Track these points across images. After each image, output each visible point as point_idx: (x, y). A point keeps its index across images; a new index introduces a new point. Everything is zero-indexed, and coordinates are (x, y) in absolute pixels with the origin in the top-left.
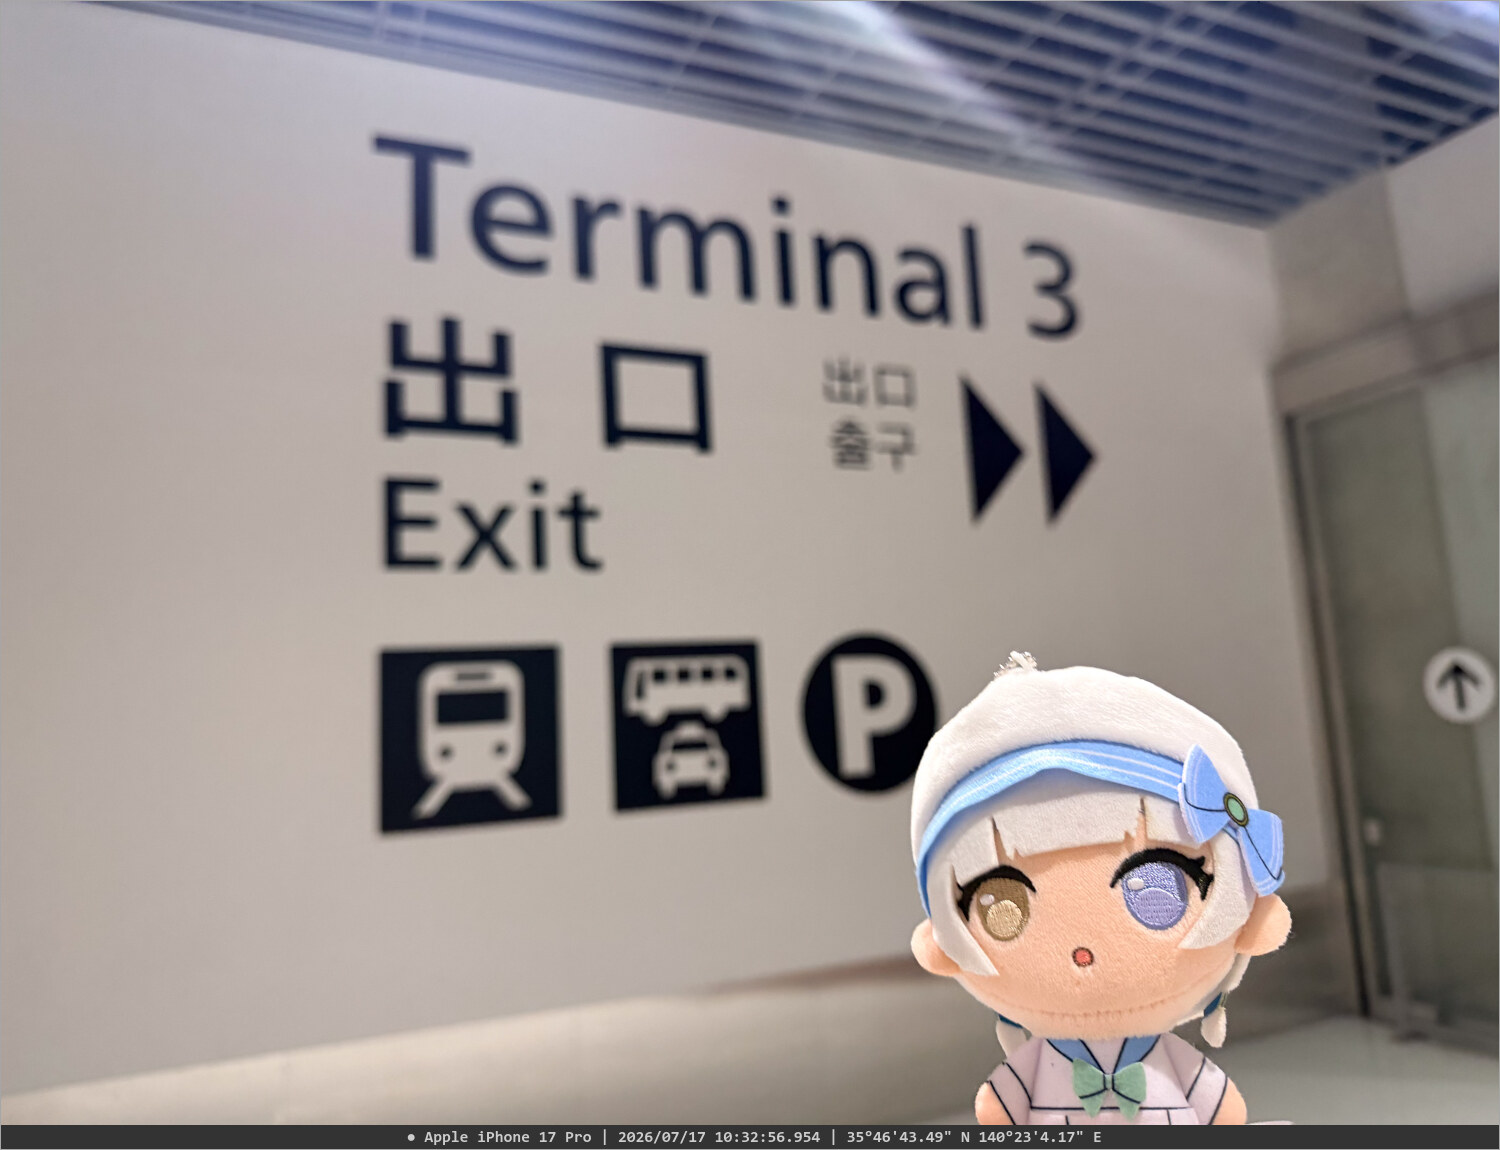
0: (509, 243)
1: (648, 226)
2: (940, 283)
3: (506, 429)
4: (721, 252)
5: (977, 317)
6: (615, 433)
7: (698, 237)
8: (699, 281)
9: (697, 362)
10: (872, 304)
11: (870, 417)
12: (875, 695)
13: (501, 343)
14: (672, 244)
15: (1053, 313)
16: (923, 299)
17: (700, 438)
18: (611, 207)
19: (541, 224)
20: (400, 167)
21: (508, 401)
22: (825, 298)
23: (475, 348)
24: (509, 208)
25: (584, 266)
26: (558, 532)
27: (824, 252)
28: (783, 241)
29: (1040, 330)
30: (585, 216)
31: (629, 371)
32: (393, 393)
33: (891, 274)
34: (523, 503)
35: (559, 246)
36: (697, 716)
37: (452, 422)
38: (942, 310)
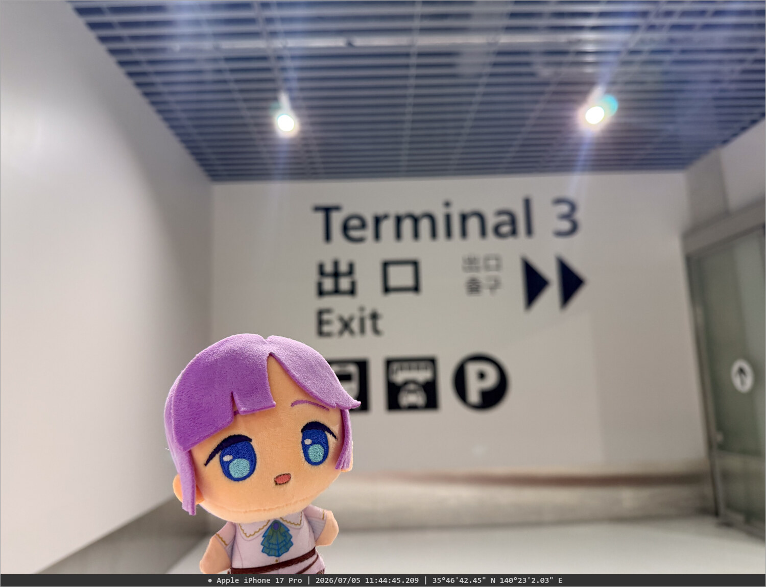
0: (354, 234)
1: (399, 220)
2: (513, 222)
3: (352, 292)
4: (425, 225)
5: (529, 231)
6: (387, 290)
7: (416, 220)
8: (416, 235)
9: (415, 264)
10: (483, 233)
11: (482, 276)
12: (482, 376)
13: (351, 266)
14: (407, 225)
15: (565, 225)
16: (505, 229)
17: (416, 289)
18: (386, 217)
19: (363, 225)
20: (320, 216)
21: (353, 284)
22: (464, 233)
23: (343, 268)
24: (355, 222)
25: (377, 236)
26: (368, 324)
27: (464, 218)
28: (448, 218)
29: (560, 234)
30: (378, 220)
31: (392, 270)
32: (320, 285)
33: (491, 221)
34: (357, 315)
35: (369, 232)
36: (414, 382)
37: (337, 291)
38: (514, 232)
